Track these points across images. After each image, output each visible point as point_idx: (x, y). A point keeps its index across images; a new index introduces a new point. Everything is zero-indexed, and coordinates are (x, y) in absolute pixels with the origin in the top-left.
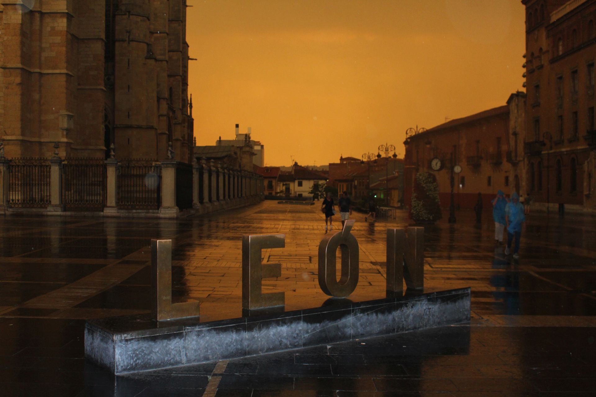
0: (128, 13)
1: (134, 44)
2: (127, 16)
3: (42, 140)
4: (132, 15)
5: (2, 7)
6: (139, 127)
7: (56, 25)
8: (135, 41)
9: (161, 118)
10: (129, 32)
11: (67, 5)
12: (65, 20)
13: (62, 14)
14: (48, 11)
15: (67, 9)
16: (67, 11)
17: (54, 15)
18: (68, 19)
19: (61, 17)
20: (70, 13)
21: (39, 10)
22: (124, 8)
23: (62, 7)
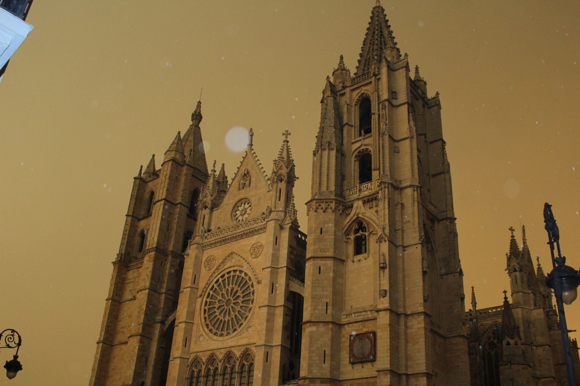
0: (509, 363)
2: (509, 366)
4: (514, 364)
5: (377, 373)
7: (418, 383)
10: (512, 380)
11: (426, 367)
12: (425, 379)
13: (423, 374)
14: (412, 373)
15: (426, 370)
16: (426, 371)
17: (417, 375)
18: (427, 377)
19: (422, 376)
20: (429, 372)
21: (405, 372)
22: (505, 359)
23: (423, 368)
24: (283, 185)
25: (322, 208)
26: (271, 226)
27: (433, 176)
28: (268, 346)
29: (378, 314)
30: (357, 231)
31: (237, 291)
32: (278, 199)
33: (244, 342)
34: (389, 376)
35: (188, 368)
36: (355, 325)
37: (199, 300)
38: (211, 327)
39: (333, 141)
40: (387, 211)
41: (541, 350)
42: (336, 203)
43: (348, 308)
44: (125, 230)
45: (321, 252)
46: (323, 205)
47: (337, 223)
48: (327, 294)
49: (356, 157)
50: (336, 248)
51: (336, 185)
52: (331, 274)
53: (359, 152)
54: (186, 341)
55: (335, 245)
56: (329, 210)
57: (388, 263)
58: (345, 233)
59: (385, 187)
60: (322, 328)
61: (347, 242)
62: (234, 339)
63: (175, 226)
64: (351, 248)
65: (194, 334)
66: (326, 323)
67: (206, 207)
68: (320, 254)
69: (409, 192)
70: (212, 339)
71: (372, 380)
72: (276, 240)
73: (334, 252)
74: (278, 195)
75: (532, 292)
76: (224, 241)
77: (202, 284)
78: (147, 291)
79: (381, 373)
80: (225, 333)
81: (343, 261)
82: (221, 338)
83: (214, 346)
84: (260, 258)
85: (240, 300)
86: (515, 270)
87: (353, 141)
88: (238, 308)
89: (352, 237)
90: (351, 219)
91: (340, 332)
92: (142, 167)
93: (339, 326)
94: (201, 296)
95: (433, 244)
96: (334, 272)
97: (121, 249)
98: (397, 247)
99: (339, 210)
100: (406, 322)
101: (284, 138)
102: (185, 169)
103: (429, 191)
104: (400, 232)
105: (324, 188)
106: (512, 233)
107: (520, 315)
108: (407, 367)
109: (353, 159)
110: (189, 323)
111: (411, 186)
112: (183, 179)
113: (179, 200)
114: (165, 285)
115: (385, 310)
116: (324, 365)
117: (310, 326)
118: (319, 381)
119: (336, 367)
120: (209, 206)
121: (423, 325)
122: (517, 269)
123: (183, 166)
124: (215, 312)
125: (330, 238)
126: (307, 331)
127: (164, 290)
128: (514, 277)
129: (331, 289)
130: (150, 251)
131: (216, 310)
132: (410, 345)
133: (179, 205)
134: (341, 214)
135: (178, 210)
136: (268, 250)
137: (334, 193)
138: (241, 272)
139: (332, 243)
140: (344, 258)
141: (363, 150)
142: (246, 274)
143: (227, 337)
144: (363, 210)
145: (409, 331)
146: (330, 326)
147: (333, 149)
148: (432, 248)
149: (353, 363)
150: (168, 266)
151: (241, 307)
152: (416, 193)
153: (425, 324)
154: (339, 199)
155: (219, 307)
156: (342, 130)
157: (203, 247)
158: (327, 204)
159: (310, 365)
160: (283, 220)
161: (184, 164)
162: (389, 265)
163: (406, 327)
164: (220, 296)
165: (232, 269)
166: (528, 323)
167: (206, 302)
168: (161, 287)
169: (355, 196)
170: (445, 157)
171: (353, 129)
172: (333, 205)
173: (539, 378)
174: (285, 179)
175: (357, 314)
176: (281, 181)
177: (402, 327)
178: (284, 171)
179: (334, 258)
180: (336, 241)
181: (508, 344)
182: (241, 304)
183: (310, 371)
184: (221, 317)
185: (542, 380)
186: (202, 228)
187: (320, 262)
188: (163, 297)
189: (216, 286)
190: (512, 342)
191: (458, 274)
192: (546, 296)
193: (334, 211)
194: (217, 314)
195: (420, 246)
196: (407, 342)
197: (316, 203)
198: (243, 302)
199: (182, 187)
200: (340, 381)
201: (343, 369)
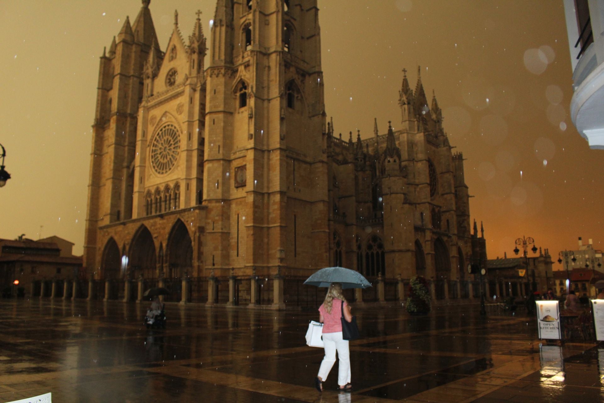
0: (389, 176)
1: (393, 196)
3: (270, 265)
4: (392, 176)
5: (246, 193)
6: (400, 251)
7: (275, 198)
8: (394, 193)
9: (427, 243)
10: (389, 188)
11: (280, 186)
13: (278, 192)
14: (271, 192)
16: (280, 190)
18: (280, 194)
19: (277, 194)
21: (267, 192)
22: (386, 173)
23: (277, 188)
24: (195, 56)
25: (215, 74)
26: (188, 90)
27: (308, 38)
28: (188, 179)
29: (247, 152)
30: (241, 90)
31: (170, 141)
32: (192, 68)
33: (175, 177)
34: (253, 195)
35: (145, 198)
36: (239, 160)
37: (148, 149)
38: (156, 168)
39: (224, 19)
40: (255, 73)
41: (421, 164)
42: (225, 69)
43: (235, 148)
44: (98, 100)
45: (215, 107)
46: (216, 72)
47: (226, 84)
48: (219, 139)
49: (243, 29)
50: (226, 103)
51: (225, 55)
52: (222, 124)
53: (245, 26)
54: (142, 180)
55: (225, 101)
56: (221, 75)
57: (254, 114)
58: (233, 91)
59: (254, 55)
60: (216, 164)
61: (235, 99)
62: (170, 175)
63: (130, 93)
64: (238, 103)
65: (146, 174)
66: (219, 160)
67: (148, 77)
68: (214, 110)
69: (274, 56)
70: (157, 177)
71: (244, 199)
72: (191, 100)
73: (225, 107)
74: (192, 64)
75: (417, 120)
76: (161, 103)
77: (149, 137)
78: (113, 146)
79: (249, 193)
80: (164, 171)
81: (231, 114)
82: (162, 176)
83: (158, 182)
84: (183, 115)
85: (172, 147)
86: (404, 104)
87: (241, 16)
88: (171, 153)
89: (238, 94)
90: (237, 81)
91: (230, 166)
92: (105, 48)
93: (230, 161)
94: (149, 146)
95: (303, 94)
96: (224, 122)
97: (96, 115)
98: (263, 100)
99: (228, 74)
100: (269, 156)
101: (197, 17)
102: (134, 48)
103: (301, 51)
104: (266, 89)
105: (217, 58)
106: (405, 73)
107: (406, 139)
108: (268, 188)
109: (241, 31)
110: (143, 167)
111: (275, 52)
112: (133, 55)
113: (132, 73)
114: (127, 140)
115: (251, 149)
116: (218, 190)
117: (208, 163)
118: (214, 201)
119: (226, 190)
120: (151, 76)
121: (279, 157)
122: (406, 103)
123: (132, 45)
124: (158, 157)
125: (221, 97)
126: (207, 166)
127: (126, 144)
128: (403, 109)
129: (221, 135)
130: (113, 115)
131: (158, 155)
132: (271, 172)
133: (132, 77)
134: (230, 77)
135: (131, 81)
136: (186, 108)
137: (224, 61)
138: (172, 126)
139: (223, 101)
140: (232, 111)
141: (247, 23)
142: (175, 128)
143: (165, 175)
144: (244, 73)
145: (271, 162)
146: (222, 162)
147: (223, 25)
148: (302, 97)
149: (237, 187)
150: (128, 125)
151: (173, 152)
152: (278, 57)
153: (281, 156)
154: (228, 65)
155: (161, 153)
156: (233, 8)
157: (148, 109)
158: (219, 71)
159: (208, 191)
160: (196, 85)
161: (133, 42)
162: (255, 115)
163: (269, 159)
164: (161, 144)
165: (166, 124)
166: (411, 145)
167: (153, 150)
168: (125, 141)
169: (240, 62)
170: (317, 22)
171: (241, 6)
172: (223, 71)
173: (418, 185)
174: (197, 51)
175: (240, 152)
176: (194, 52)
177: (266, 160)
178: (196, 45)
179: (224, 112)
180: (225, 99)
181: (389, 162)
182: (173, 150)
183: (208, 195)
184: (162, 160)
185: (420, 186)
186: (146, 95)
187: (214, 116)
188: (126, 148)
189: (158, 138)
190: (391, 160)
191: (320, 116)
192: (437, 121)
193: (224, 75)
194: (159, 158)
195: (279, 99)
196: (269, 170)
197: (211, 70)
198: (174, 148)
199: (133, 62)
200: (230, 200)
201: (231, 192)
